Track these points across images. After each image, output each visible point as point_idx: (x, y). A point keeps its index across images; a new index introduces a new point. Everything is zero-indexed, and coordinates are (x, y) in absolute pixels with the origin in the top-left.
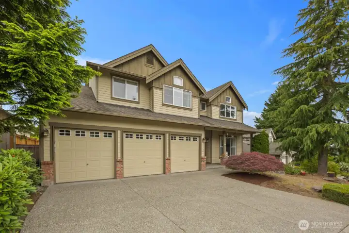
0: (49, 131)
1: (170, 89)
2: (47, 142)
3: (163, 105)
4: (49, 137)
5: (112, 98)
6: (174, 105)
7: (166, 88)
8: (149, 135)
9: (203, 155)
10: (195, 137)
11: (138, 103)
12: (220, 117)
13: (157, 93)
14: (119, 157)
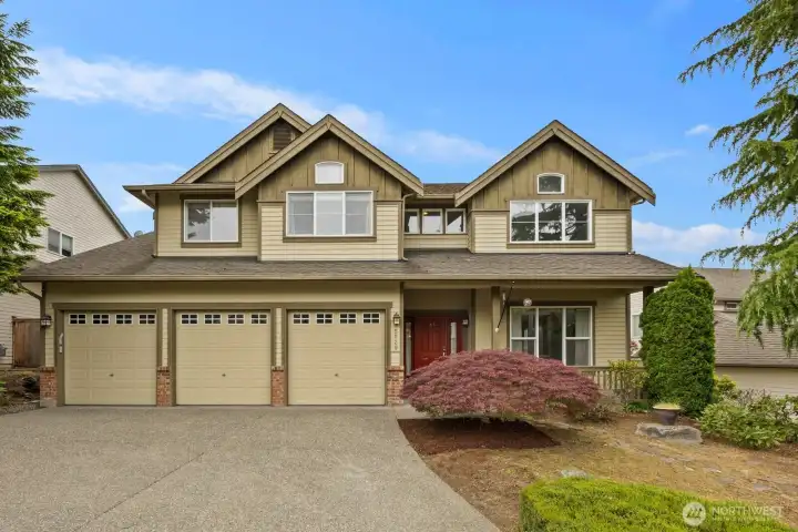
0: (53, 318)
1: (309, 198)
2: (50, 335)
3: (286, 240)
4: (52, 327)
5: (184, 245)
6: (315, 235)
7: (295, 198)
8: (236, 313)
9: (396, 360)
10: (372, 314)
11: (238, 245)
12: (509, 246)
13: (270, 215)
14: (165, 363)
